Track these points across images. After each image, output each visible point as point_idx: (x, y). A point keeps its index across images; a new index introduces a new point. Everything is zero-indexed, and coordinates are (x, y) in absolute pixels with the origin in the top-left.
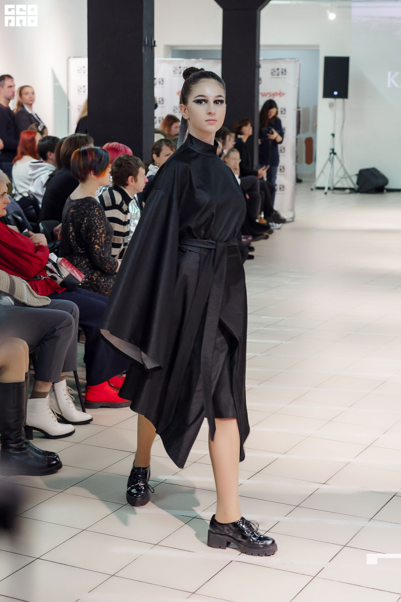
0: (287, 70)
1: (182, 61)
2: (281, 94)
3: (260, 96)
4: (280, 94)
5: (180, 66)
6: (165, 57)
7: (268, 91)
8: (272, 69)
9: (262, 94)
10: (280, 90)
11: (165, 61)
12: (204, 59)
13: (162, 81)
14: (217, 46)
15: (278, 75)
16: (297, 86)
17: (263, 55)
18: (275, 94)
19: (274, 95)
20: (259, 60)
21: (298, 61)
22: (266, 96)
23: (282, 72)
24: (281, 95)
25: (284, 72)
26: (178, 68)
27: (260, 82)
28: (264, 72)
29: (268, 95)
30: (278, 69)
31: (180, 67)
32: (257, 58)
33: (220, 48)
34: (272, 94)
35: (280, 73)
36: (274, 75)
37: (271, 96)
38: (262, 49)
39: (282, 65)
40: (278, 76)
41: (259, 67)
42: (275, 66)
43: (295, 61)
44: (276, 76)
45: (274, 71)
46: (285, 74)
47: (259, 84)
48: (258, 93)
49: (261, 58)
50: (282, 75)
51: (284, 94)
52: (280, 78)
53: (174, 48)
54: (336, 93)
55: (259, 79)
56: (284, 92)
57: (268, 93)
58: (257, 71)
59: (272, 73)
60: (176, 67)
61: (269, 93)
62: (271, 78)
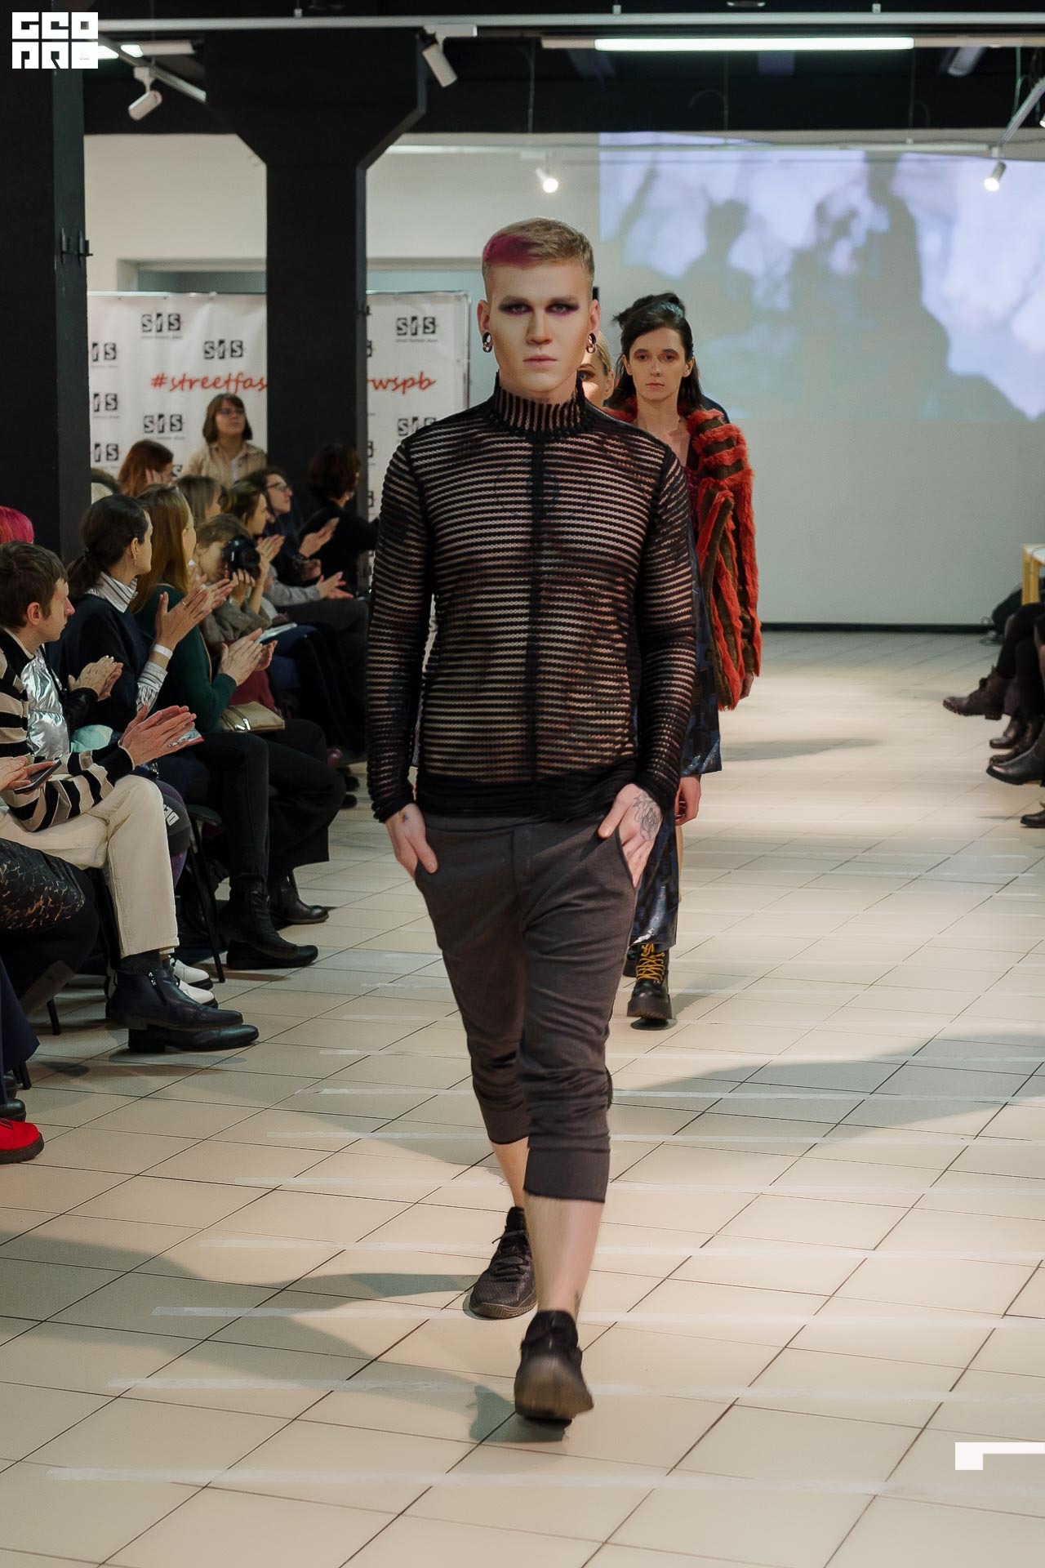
0: (437, 322)
1: (165, 298)
2: (423, 383)
3: (370, 386)
4: (421, 382)
5: (159, 311)
6: (119, 290)
7: (393, 378)
8: (399, 319)
9: (373, 381)
10: (422, 373)
11: (120, 298)
12: (219, 293)
13: (112, 351)
14: (256, 261)
15: (415, 334)
16: (466, 361)
17: (374, 282)
18: (410, 383)
19: (405, 383)
20: (365, 295)
21: (466, 296)
22: (385, 388)
23: (426, 327)
24: (426, 383)
25: (431, 325)
26: (154, 318)
27: (368, 352)
28: (379, 325)
29: (391, 386)
30: (414, 318)
31: (159, 315)
32: (358, 291)
33: (263, 268)
34: (399, 381)
35: (420, 330)
36: (405, 334)
37: (397, 387)
38: (369, 267)
39: (426, 309)
40: (414, 338)
41: (366, 312)
42: (406, 311)
43: (458, 299)
44: (409, 336)
45: (405, 324)
46: (433, 332)
47: (365, 357)
48: (365, 381)
49: (369, 292)
50: (425, 333)
51: (430, 384)
52: (422, 341)
53: (142, 268)
55: (368, 345)
56: (432, 379)
57: (389, 381)
58: (359, 322)
59: (399, 329)
60: (150, 315)
61: (395, 381)
62: (398, 341)
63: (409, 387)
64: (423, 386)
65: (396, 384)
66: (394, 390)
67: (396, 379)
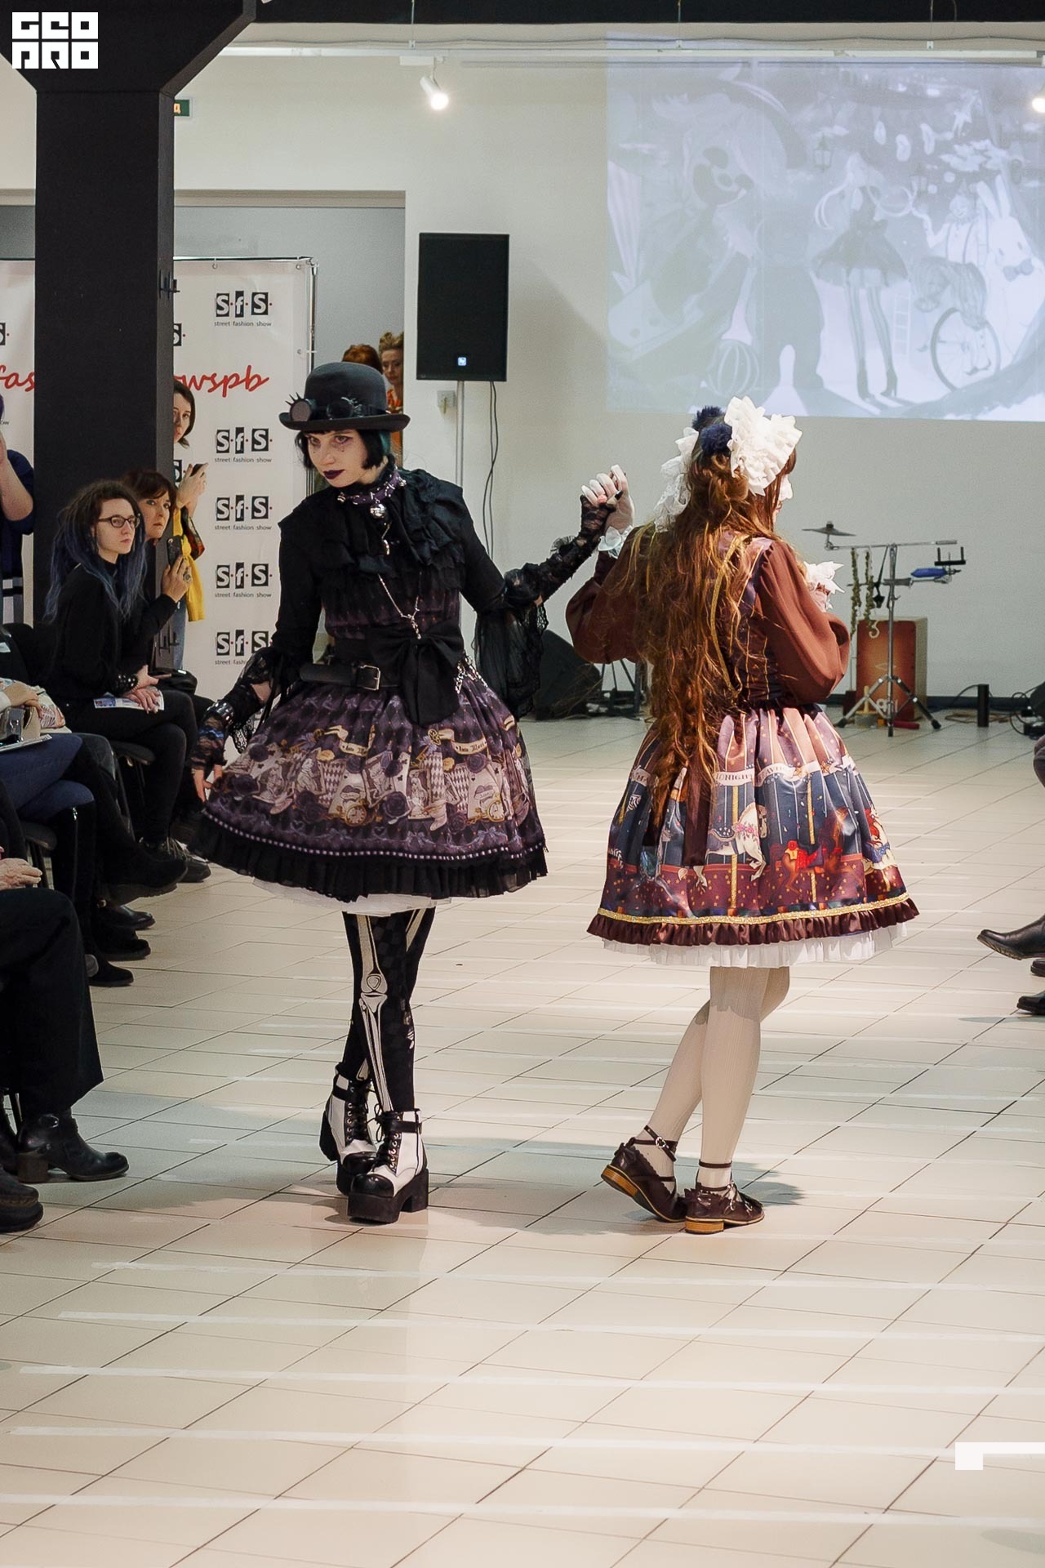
0: (272, 301)
2: (250, 381)
4: (248, 380)
7: (209, 376)
8: (217, 295)
10: (250, 369)
15: (241, 315)
16: (306, 352)
18: (233, 381)
19: (225, 381)
21: (310, 263)
22: (198, 388)
23: (255, 305)
24: (254, 381)
25: (262, 303)
28: (190, 303)
29: (208, 386)
30: (239, 294)
32: (161, 257)
34: (219, 378)
35: (248, 309)
36: (225, 314)
37: (216, 386)
39: (255, 280)
40: (239, 320)
41: (171, 288)
42: (229, 282)
43: (299, 267)
44: (232, 318)
45: (226, 302)
46: (266, 312)
47: (171, 347)
49: (175, 258)
50: (254, 313)
51: (260, 382)
52: (249, 324)
54: (462, 361)
55: (174, 330)
56: (264, 373)
57: (205, 379)
58: (161, 303)
59: (219, 308)
61: (212, 378)
62: (217, 324)
63: (231, 387)
64: (252, 384)
65: (214, 382)
66: (210, 391)
67: (215, 375)
